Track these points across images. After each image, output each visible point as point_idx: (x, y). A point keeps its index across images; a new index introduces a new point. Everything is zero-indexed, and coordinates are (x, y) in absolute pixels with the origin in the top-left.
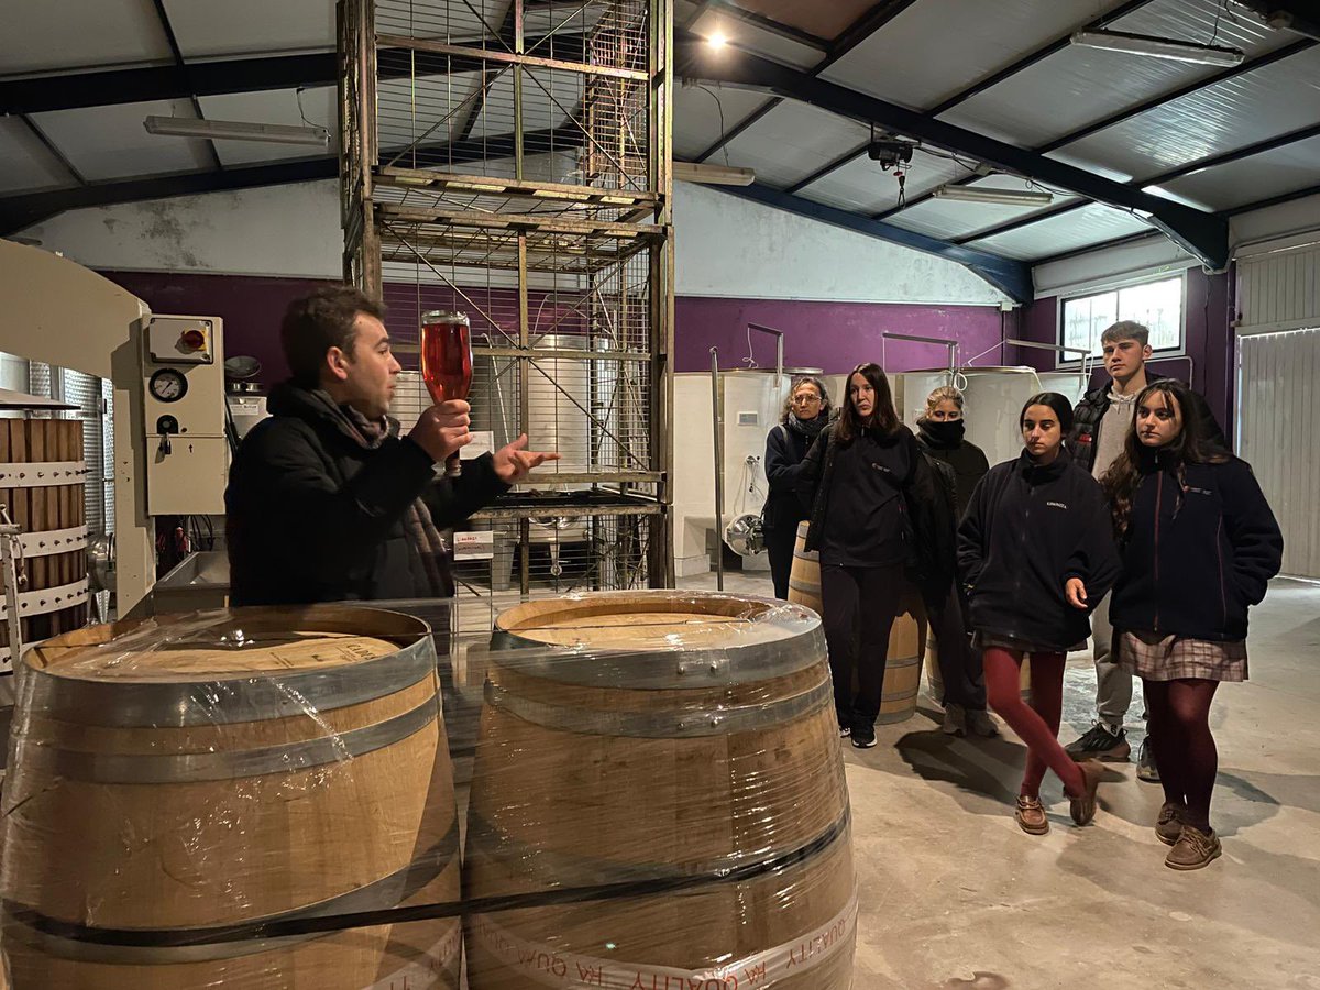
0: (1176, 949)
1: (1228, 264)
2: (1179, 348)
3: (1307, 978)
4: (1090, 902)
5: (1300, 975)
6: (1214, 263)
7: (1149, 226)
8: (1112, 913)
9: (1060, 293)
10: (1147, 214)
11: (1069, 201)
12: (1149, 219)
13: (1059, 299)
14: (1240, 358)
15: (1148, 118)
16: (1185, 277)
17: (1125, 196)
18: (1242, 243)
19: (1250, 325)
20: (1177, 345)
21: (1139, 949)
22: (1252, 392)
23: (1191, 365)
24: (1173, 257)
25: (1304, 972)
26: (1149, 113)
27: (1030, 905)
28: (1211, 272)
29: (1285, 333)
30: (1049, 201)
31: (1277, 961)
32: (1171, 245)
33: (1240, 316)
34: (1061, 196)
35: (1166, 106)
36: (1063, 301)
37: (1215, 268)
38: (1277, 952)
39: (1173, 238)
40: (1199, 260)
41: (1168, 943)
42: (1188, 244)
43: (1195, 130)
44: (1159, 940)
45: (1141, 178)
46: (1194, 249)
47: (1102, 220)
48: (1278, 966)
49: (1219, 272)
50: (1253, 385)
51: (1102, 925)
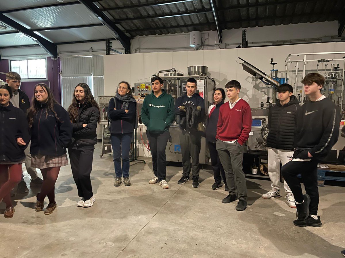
0: (73, 250)
1: (58, 57)
2: (46, 78)
3: (107, 243)
4: (45, 245)
5: (105, 244)
6: (54, 56)
7: (36, 43)
8: (52, 246)
9: (10, 58)
10: (35, 39)
11: (12, 31)
12: (36, 41)
13: (9, 60)
14: (62, 83)
15: (35, 11)
16: (46, 59)
17: (29, 33)
18: (61, 52)
19: (64, 74)
20: (45, 77)
21: (62, 255)
22: (65, 92)
23: (49, 83)
24: (43, 53)
25: (105, 242)
26: (36, 10)
27: (26, 255)
28: (53, 59)
29: (72, 77)
30: (6, 29)
31: (99, 242)
32: (42, 50)
33: (61, 72)
34: (10, 28)
35: (40, 9)
36: (11, 61)
37: (54, 58)
38: (98, 239)
39: (43, 48)
40: (50, 55)
41: (70, 249)
42: (47, 50)
43: (49, 19)
44: (67, 249)
45: (33, 28)
46: (49, 52)
47: (22, 38)
48: (100, 243)
49: (55, 59)
50: (65, 90)
51: (51, 252)
